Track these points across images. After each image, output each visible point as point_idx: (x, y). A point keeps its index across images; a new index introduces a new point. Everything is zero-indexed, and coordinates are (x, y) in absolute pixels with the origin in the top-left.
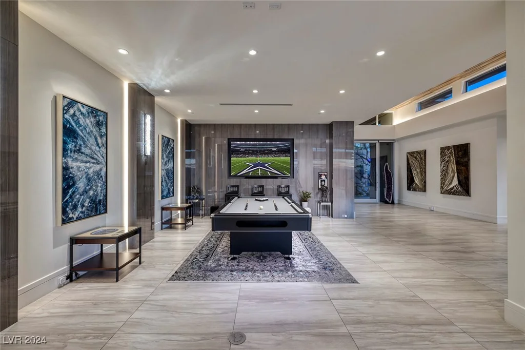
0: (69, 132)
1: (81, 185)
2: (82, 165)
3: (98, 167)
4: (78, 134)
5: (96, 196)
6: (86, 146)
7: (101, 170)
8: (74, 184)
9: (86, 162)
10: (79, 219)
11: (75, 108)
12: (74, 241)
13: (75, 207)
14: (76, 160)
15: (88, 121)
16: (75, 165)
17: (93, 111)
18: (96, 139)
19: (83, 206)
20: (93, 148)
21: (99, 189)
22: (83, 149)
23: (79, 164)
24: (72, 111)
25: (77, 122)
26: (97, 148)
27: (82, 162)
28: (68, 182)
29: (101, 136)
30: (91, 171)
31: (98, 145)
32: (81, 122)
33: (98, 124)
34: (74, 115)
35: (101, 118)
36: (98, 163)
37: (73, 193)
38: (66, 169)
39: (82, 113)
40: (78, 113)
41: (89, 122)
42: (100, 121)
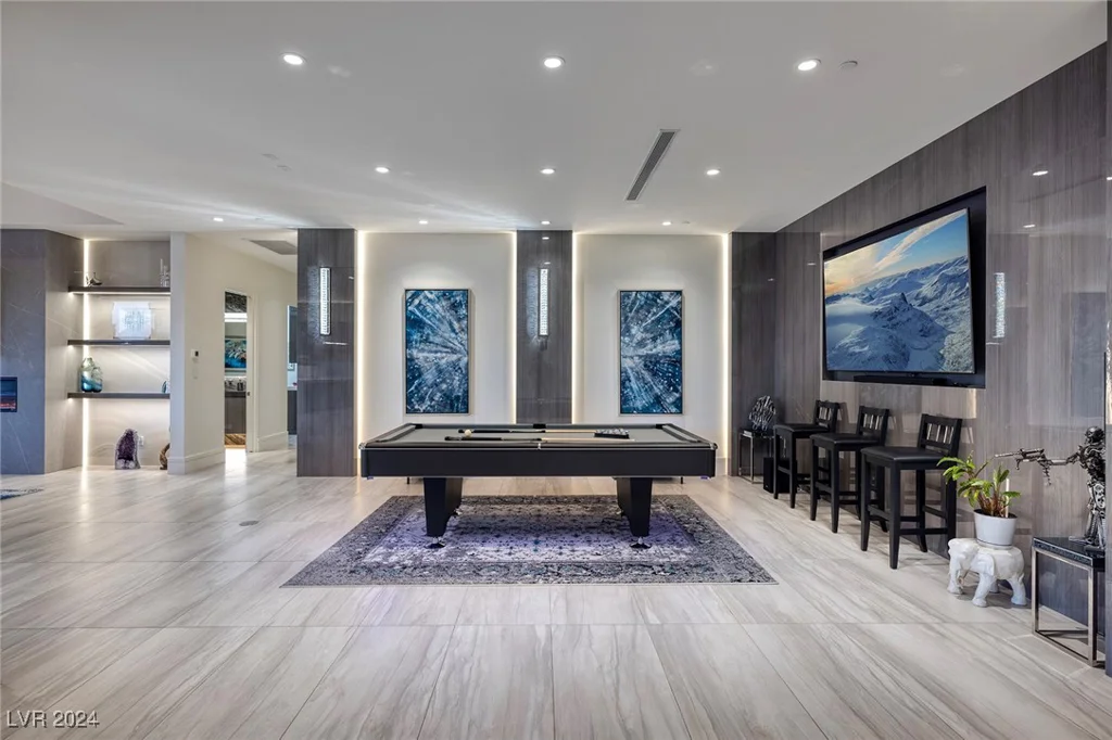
0: (413, 323)
1: (429, 377)
2: (432, 356)
3: (454, 357)
4: (425, 323)
5: (452, 391)
6: (436, 334)
7: (459, 360)
8: (420, 375)
9: (436, 352)
10: (425, 412)
11: (421, 297)
13: (422, 399)
14: (423, 350)
15: (437, 306)
16: (421, 355)
17: (446, 294)
18: (451, 324)
19: (432, 399)
20: (446, 335)
21: (456, 383)
22: (431, 339)
23: (425, 354)
24: (416, 302)
25: (424, 311)
26: (453, 335)
27: (431, 352)
28: (413, 372)
29: (459, 320)
30: (444, 361)
31: (454, 331)
32: (429, 310)
33: (454, 307)
34: (420, 304)
35: (458, 299)
36: (454, 351)
37: (420, 384)
38: (409, 360)
39: (430, 300)
40: (424, 302)
41: (440, 308)
42: (458, 301)
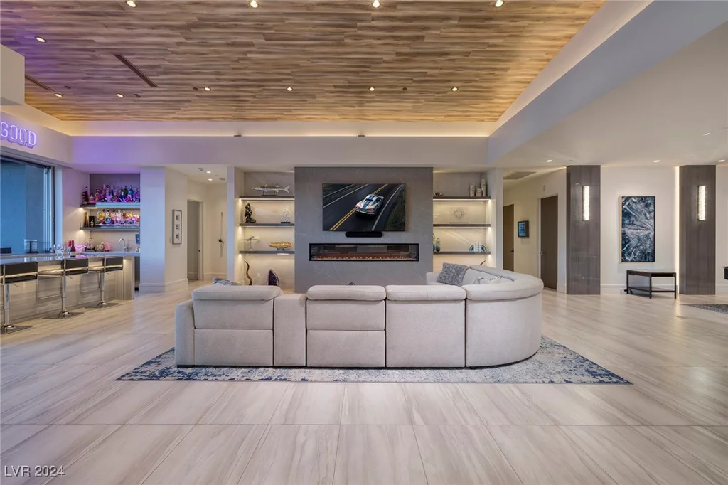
0: (626, 214)
1: (634, 242)
2: (635, 232)
3: (647, 232)
4: (632, 215)
5: (646, 250)
6: (637, 220)
7: (650, 233)
8: (629, 242)
9: (637, 230)
10: (632, 261)
11: (630, 201)
12: (629, 272)
13: (630, 254)
14: (630, 229)
15: (638, 206)
16: (630, 231)
17: (643, 199)
18: (645, 215)
19: (635, 254)
20: (643, 221)
21: (648, 246)
22: (635, 223)
23: (632, 231)
24: (627, 203)
25: (631, 208)
26: (646, 221)
27: (634, 229)
28: (625, 240)
29: (650, 213)
30: (641, 234)
31: (647, 218)
32: (634, 207)
33: (647, 206)
34: (629, 204)
35: (649, 201)
36: (647, 229)
37: (629, 246)
38: (624, 234)
39: (634, 202)
40: (631, 203)
41: (640, 206)
42: (648, 202)
